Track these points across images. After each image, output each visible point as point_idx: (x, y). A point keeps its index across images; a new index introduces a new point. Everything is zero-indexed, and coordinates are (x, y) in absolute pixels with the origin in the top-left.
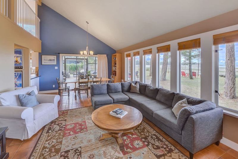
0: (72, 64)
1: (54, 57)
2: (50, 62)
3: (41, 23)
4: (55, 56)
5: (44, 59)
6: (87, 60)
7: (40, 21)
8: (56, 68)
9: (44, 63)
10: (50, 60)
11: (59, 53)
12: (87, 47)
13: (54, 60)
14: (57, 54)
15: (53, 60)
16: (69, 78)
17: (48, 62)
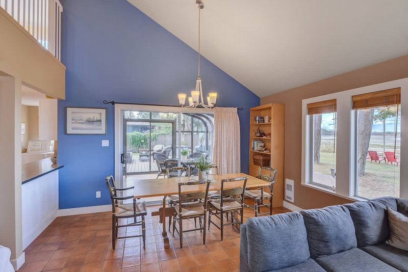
0: (135, 133)
1: (99, 114)
2: (90, 126)
3: (64, 15)
4: (103, 111)
5: (73, 119)
6: (173, 123)
7: (61, 10)
8: (105, 143)
9: (73, 129)
10: (90, 122)
11: (113, 103)
12: (199, 81)
13: (100, 121)
14: (109, 105)
15: (96, 121)
16: (130, 163)
17: (84, 126)
